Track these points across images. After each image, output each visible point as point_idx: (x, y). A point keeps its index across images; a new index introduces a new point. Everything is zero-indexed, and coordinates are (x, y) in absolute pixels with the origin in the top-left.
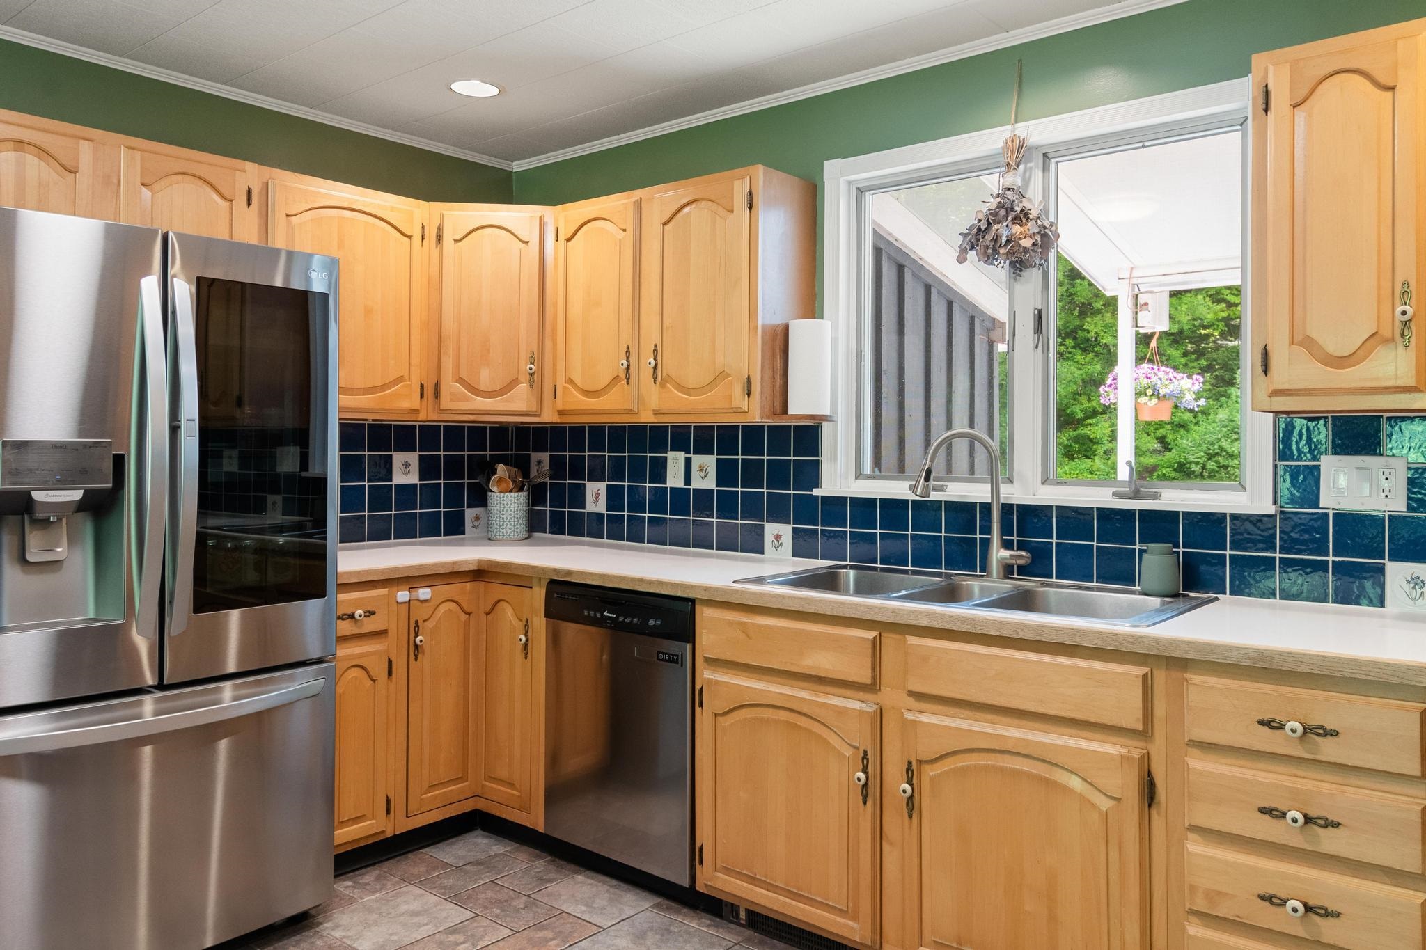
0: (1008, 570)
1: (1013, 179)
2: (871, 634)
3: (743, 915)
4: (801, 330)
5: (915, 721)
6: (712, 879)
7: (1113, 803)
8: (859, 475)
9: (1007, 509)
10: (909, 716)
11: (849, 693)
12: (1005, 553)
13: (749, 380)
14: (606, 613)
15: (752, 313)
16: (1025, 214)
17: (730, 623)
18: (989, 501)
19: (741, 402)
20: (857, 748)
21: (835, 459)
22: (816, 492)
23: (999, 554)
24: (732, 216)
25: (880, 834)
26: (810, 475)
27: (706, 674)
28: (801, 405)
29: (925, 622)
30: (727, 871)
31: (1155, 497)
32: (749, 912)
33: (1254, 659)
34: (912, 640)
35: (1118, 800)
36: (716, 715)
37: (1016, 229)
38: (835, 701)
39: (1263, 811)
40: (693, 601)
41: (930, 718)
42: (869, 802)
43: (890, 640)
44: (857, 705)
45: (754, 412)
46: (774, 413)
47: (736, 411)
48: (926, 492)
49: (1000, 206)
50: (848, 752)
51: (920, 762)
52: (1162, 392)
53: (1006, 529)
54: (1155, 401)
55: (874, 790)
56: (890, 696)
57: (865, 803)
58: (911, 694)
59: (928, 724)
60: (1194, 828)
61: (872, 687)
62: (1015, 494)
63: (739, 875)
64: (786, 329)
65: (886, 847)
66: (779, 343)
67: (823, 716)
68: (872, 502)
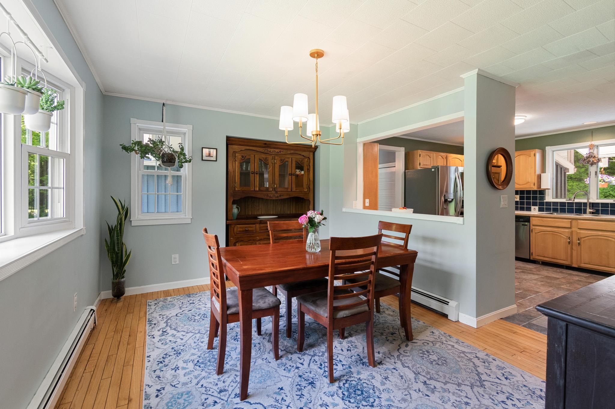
0: (590, 213)
1: (592, 151)
2: (570, 220)
3: (541, 263)
4: (543, 175)
5: (580, 233)
6: (534, 257)
8: (553, 198)
9: (590, 203)
10: (578, 231)
11: (565, 229)
12: (590, 210)
13: (534, 183)
15: (535, 172)
16: (595, 157)
17: (539, 220)
18: (586, 202)
19: (533, 187)
20: (567, 236)
21: (549, 195)
22: (545, 201)
23: (588, 210)
24: (530, 157)
25: (572, 249)
26: (543, 198)
27: (532, 227)
28: (543, 187)
30: (538, 256)
32: (542, 262)
34: (579, 221)
36: (535, 233)
37: (593, 159)
38: (562, 230)
40: (530, 217)
41: (582, 231)
42: (570, 244)
43: (574, 222)
44: (567, 231)
45: (535, 188)
46: (538, 188)
47: (532, 188)
48: (574, 201)
49: (589, 156)
50: (565, 237)
51: (581, 238)
52: (606, 181)
53: (590, 207)
54: (604, 183)
55: (571, 242)
56: (573, 229)
58: (579, 228)
59: (582, 233)
61: (570, 228)
62: (591, 201)
63: (541, 256)
64: (540, 175)
65: (573, 251)
66: (539, 177)
67: (560, 232)
68: (557, 203)
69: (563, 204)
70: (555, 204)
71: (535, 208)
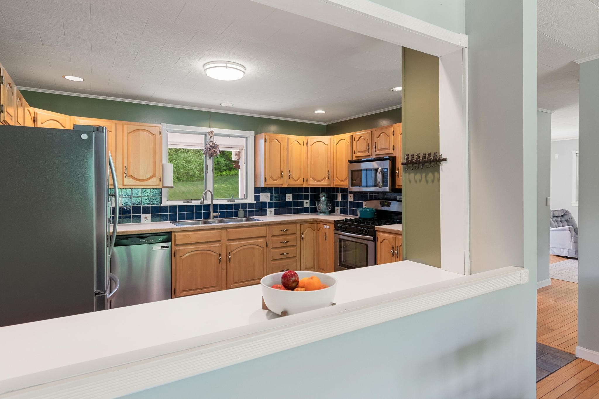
2: (220, 230)
6: (178, 294)
7: (262, 248)
10: (228, 244)
11: (213, 243)
12: (214, 214)
13: (160, 178)
14: (141, 240)
15: (161, 160)
18: (210, 204)
19: (160, 183)
20: (218, 253)
21: (165, 196)
22: (160, 205)
23: (212, 214)
27: (174, 249)
29: (232, 226)
30: (183, 291)
31: (234, 201)
33: (280, 222)
34: (229, 230)
35: (263, 247)
36: (180, 257)
38: (211, 245)
39: (281, 243)
40: (171, 232)
41: (232, 243)
43: (224, 231)
44: (217, 245)
45: (161, 186)
47: (158, 185)
50: (216, 254)
51: (231, 252)
56: (223, 242)
57: (220, 263)
58: (228, 240)
59: (232, 244)
60: (273, 248)
61: (220, 241)
63: (187, 291)
67: (207, 249)
68: (175, 207)
69: (181, 208)
70: (173, 208)
71: (146, 217)
